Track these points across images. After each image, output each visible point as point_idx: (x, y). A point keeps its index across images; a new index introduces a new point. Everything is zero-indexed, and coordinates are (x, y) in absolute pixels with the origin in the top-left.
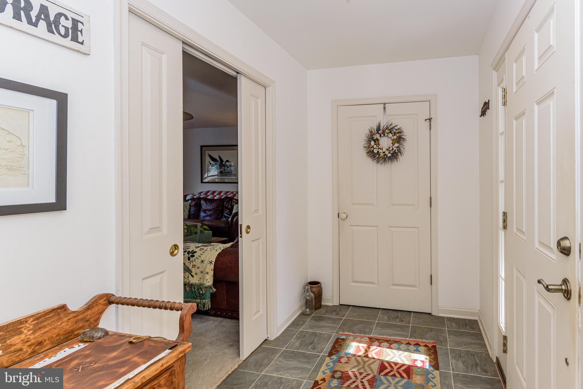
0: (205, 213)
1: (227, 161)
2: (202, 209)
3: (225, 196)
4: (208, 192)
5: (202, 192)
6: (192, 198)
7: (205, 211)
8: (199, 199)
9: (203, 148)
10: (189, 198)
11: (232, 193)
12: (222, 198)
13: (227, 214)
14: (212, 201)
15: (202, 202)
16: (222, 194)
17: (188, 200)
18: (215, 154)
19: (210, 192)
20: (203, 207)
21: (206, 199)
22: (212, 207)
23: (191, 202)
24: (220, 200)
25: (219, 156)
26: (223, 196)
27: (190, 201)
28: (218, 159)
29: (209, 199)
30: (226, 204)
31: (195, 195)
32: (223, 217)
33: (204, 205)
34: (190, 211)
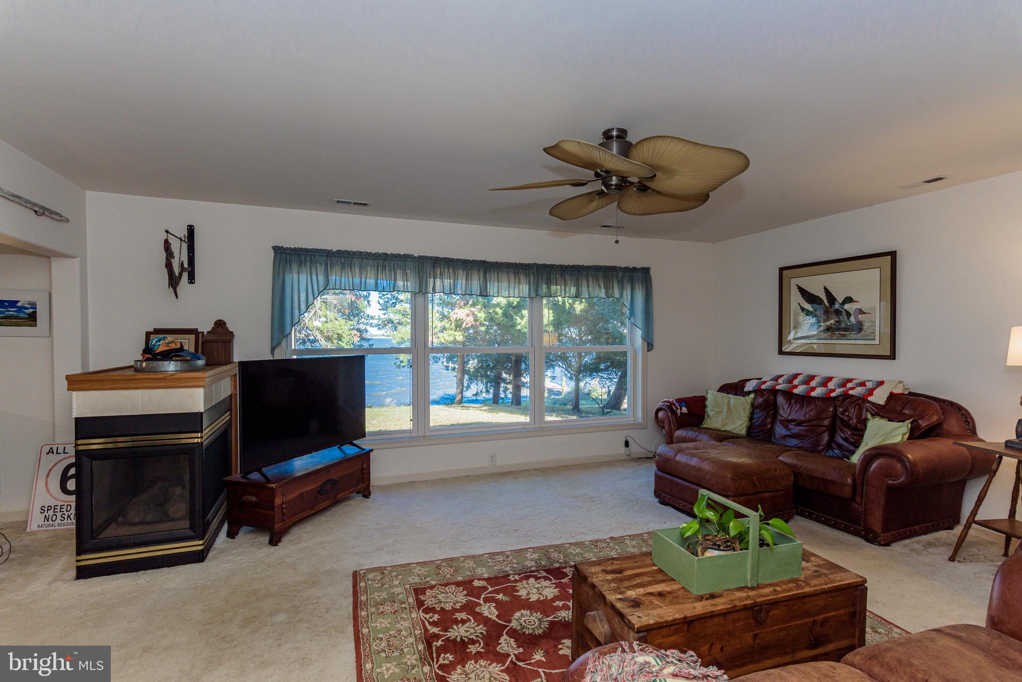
0: (787, 428)
1: (849, 300)
2: (780, 418)
3: (839, 391)
4: (796, 376)
5: (781, 376)
6: (757, 388)
7: (786, 423)
8: (774, 392)
9: (785, 272)
10: (751, 389)
11: (863, 384)
12: (833, 395)
13: (846, 440)
14: (805, 399)
15: (780, 400)
16: (831, 385)
17: (749, 393)
18: (816, 284)
19: (800, 378)
20: (781, 412)
21: (789, 395)
22: (805, 415)
23: (754, 398)
24: (827, 399)
25: (825, 289)
26: (833, 390)
27: (752, 396)
28: (823, 297)
29: (796, 394)
30: (842, 413)
31: (765, 382)
32: (834, 446)
33: (785, 410)
34: (751, 419)
